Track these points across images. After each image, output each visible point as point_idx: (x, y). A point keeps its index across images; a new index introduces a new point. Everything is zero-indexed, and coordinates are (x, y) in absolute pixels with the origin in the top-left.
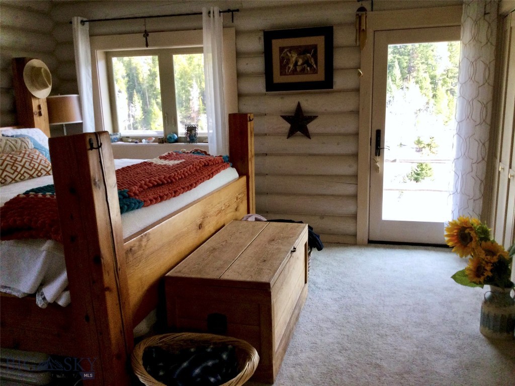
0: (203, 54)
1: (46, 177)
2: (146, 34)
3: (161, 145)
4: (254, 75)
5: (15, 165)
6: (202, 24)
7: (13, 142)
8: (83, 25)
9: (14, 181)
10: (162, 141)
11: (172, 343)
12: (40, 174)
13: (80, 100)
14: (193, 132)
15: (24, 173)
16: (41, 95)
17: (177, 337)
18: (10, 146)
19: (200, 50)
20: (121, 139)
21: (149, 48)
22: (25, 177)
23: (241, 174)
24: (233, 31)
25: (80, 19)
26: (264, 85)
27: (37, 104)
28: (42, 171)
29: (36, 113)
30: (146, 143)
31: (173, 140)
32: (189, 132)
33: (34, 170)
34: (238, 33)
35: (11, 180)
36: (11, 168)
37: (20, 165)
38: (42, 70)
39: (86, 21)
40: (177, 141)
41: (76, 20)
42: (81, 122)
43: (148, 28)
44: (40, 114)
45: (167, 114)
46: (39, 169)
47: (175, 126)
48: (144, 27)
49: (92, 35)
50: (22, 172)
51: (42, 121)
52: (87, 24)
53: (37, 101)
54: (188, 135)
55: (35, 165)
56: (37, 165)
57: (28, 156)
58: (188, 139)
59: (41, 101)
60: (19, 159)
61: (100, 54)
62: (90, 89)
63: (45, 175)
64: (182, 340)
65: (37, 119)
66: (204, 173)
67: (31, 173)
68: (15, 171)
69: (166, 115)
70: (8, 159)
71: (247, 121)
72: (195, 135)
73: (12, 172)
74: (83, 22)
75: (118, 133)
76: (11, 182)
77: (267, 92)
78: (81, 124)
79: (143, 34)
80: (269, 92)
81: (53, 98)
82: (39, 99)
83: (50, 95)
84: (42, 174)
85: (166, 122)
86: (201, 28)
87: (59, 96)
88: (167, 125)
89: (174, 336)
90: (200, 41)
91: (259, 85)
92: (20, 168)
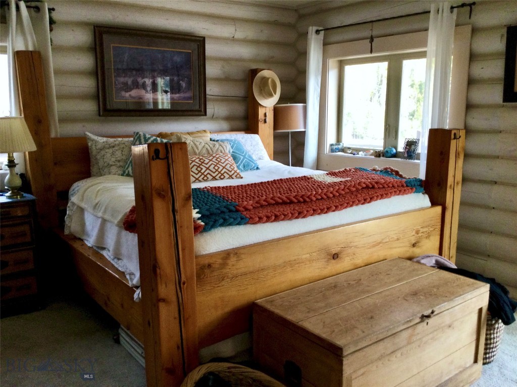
0: (426, 59)
1: (228, 180)
2: (372, 39)
3: (378, 159)
4: (491, 81)
5: (201, 166)
6: (428, 24)
7: (211, 146)
8: (319, 34)
9: (197, 181)
10: (378, 154)
11: (241, 377)
12: (222, 177)
13: (305, 109)
14: (413, 147)
15: (207, 175)
16: (268, 104)
17: (248, 372)
18: (207, 149)
19: (422, 55)
20: (343, 150)
21: (373, 55)
22: (208, 178)
23: (434, 203)
24: (468, 29)
25: (315, 28)
26: (502, 94)
27: (264, 112)
28: (225, 174)
29: (261, 120)
30: (363, 156)
31: (389, 155)
32: (408, 147)
33: (217, 173)
34: (475, 31)
35: (195, 179)
36: (197, 169)
37: (205, 167)
38: (270, 80)
39: (322, 30)
40: (395, 156)
41: (312, 30)
42: (304, 130)
43: (375, 33)
44: (265, 122)
45: (389, 126)
46: (222, 172)
47: (395, 139)
48: (371, 32)
49: (325, 44)
50: (205, 174)
51: (266, 129)
52: (322, 33)
53: (264, 109)
54: (407, 150)
55: (219, 168)
56: (221, 168)
57: (216, 160)
58: (406, 155)
59: (267, 109)
60: (207, 161)
61: (332, 63)
62: (317, 98)
63: (228, 178)
64: (252, 378)
65: (261, 126)
66: (359, 196)
67: (214, 175)
68: (200, 172)
69: (387, 126)
70: (197, 160)
71: (450, 139)
72: (414, 150)
73: (197, 172)
74: (318, 32)
75: (341, 144)
76: (195, 180)
77: (505, 104)
78: (304, 132)
79: (369, 40)
80: (508, 104)
81: (281, 107)
82: (265, 107)
83: (277, 104)
84: (225, 177)
85: (387, 134)
86: (427, 30)
87: (289, 105)
88: (387, 137)
89: (246, 370)
90: (424, 43)
91: (495, 94)
92: (204, 169)
